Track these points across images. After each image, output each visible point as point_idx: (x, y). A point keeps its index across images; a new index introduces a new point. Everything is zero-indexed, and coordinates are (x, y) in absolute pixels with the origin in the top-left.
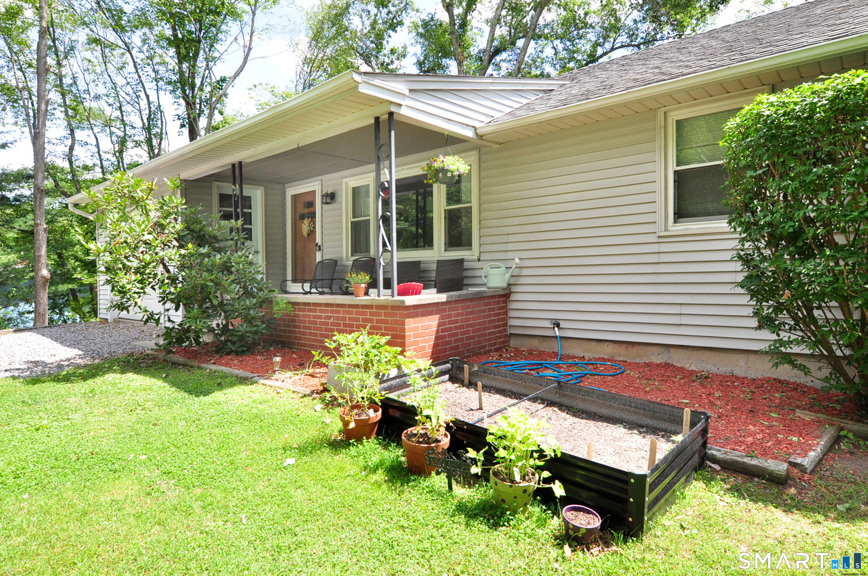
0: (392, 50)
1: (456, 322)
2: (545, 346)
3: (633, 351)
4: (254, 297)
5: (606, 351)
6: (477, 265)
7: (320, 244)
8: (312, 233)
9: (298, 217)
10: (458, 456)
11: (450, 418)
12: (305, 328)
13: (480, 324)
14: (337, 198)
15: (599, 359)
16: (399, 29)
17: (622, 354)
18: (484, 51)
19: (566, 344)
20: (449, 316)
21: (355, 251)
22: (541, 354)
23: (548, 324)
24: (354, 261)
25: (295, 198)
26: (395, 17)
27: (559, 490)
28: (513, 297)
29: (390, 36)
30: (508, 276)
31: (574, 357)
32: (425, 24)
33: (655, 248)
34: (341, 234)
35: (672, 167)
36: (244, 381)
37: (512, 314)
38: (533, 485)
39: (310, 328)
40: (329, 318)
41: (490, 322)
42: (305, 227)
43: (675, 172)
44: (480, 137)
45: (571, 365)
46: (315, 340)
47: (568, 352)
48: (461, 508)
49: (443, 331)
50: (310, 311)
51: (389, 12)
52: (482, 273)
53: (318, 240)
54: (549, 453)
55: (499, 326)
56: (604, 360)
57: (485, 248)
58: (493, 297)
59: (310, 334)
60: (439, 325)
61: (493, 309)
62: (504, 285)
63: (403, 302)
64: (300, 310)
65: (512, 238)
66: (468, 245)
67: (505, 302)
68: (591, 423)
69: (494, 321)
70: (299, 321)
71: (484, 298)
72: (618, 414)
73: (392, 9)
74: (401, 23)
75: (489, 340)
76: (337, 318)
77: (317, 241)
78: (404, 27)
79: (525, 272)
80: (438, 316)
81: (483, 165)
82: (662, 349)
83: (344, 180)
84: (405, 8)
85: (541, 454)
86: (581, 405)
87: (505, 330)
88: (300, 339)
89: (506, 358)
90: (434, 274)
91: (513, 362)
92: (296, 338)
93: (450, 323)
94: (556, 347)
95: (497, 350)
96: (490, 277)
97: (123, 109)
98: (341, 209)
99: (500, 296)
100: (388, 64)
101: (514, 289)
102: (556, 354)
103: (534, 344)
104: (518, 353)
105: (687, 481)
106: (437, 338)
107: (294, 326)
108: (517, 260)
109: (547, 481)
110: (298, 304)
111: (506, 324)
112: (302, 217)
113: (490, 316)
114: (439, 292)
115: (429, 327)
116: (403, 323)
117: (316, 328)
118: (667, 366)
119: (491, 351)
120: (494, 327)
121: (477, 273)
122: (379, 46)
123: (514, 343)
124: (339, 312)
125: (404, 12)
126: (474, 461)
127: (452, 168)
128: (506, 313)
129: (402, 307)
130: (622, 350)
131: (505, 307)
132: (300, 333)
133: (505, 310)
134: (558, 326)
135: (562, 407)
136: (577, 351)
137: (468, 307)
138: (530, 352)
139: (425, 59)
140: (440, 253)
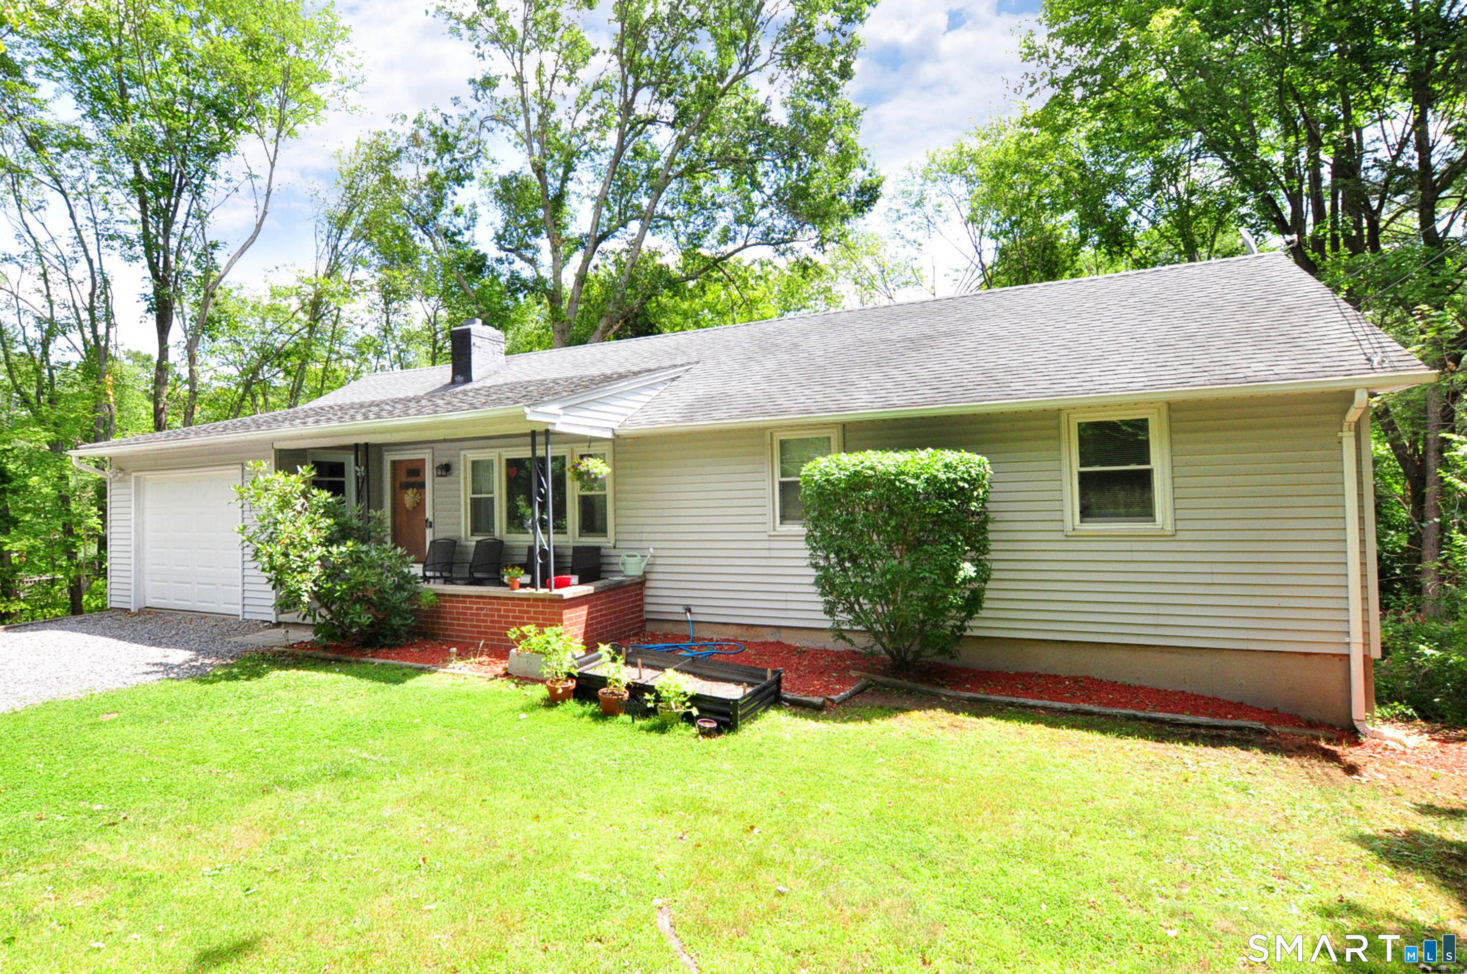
0: (457, 210)
1: (601, 610)
2: (678, 630)
3: (752, 632)
4: (405, 590)
5: (730, 633)
6: (613, 552)
7: (431, 520)
8: (420, 506)
9: (398, 485)
10: (638, 700)
11: (629, 680)
12: (451, 619)
13: (621, 611)
14: (454, 471)
15: (724, 640)
16: (467, 183)
17: (744, 636)
18: (588, 236)
19: (697, 627)
20: (596, 606)
21: (475, 530)
22: (675, 638)
23: (681, 610)
24: (478, 542)
25: (394, 463)
26: (461, 166)
27: (695, 712)
28: (649, 584)
29: (455, 194)
30: (643, 564)
31: (704, 639)
32: (505, 182)
33: (766, 545)
34: (459, 510)
35: (778, 478)
36: (421, 671)
37: (647, 600)
38: (682, 710)
39: (459, 619)
40: (482, 609)
41: (629, 608)
42: (409, 498)
43: (780, 483)
44: (617, 436)
45: (701, 646)
46: (464, 631)
47: (698, 635)
48: (642, 728)
49: (592, 619)
50: (457, 602)
51: (453, 160)
52: (620, 560)
53: (429, 515)
54: (690, 693)
55: (636, 612)
56: (729, 640)
57: (619, 537)
58: (630, 585)
59: (459, 625)
60: (588, 614)
61: (631, 597)
62: (641, 573)
63: (561, 596)
64: (445, 601)
65: (645, 529)
66: (603, 531)
67: (641, 589)
68: (714, 683)
69: (632, 608)
70: (445, 613)
71: (622, 587)
72: (731, 677)
73: (458, 156)
74: (470, 177)
75: (628, 626)
76: (491, 610)
77: (427, 516)
78: (475, 182)
79: (659, 561)
80: (586, 607)
81: (618, 457)
82: (774, 630)
83: (463, 452)
84: (476, 156)
85: (685, 694)
86: (708, 673)
87: (641, 616)
88: (446, 630)
89: (645, 642)
90: (570, 560)
91: (652, 646)
92: (442, 629)
93: (597, 611)
94: (690, 631)
95: (635, 635)
96: (628, 566)
97: (49, 277)
98: (459, 483)
99: (637, 584)
100: (454, 234)
101: (649, 576)
102: (688, 637)
103: (668, 627)
104: (654, 637)
105: (765, 710)
106: (587, 626)
107: (438, 618)
108: (651, 550)
109: (689, 708)
110: (444, 595)
111: (642, 610)
112: (406, 486)
113: (628, 603)
114: (582, 582)
115: (580, 616)
116: (561, 615)
117: (464, 620)
118: (779, 643)
119: (629, 636)
120: (632, 613)
121: (614, 560)
122: (437, 203)
123: (650, 627)
124: (493, 604)
125: (474, 162)
126: (648, 701)
127: (595, 470)
128: (642, 599)
129: (560, 600)
130: (744, 631)
131: (641, 594)
132: (445, 624)
133: (641, 596)
134: (690, 611)
135: (695, 675)
136: (706, 633)
137: (611, 596)
138: (665, 635)
139: (506, 231)
140: (574, 538)
